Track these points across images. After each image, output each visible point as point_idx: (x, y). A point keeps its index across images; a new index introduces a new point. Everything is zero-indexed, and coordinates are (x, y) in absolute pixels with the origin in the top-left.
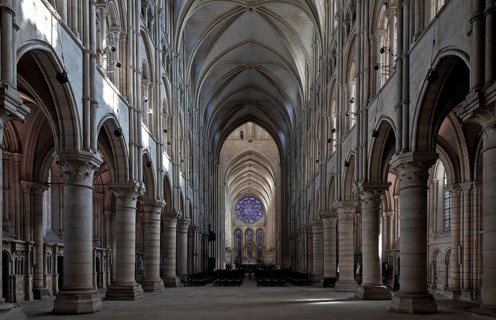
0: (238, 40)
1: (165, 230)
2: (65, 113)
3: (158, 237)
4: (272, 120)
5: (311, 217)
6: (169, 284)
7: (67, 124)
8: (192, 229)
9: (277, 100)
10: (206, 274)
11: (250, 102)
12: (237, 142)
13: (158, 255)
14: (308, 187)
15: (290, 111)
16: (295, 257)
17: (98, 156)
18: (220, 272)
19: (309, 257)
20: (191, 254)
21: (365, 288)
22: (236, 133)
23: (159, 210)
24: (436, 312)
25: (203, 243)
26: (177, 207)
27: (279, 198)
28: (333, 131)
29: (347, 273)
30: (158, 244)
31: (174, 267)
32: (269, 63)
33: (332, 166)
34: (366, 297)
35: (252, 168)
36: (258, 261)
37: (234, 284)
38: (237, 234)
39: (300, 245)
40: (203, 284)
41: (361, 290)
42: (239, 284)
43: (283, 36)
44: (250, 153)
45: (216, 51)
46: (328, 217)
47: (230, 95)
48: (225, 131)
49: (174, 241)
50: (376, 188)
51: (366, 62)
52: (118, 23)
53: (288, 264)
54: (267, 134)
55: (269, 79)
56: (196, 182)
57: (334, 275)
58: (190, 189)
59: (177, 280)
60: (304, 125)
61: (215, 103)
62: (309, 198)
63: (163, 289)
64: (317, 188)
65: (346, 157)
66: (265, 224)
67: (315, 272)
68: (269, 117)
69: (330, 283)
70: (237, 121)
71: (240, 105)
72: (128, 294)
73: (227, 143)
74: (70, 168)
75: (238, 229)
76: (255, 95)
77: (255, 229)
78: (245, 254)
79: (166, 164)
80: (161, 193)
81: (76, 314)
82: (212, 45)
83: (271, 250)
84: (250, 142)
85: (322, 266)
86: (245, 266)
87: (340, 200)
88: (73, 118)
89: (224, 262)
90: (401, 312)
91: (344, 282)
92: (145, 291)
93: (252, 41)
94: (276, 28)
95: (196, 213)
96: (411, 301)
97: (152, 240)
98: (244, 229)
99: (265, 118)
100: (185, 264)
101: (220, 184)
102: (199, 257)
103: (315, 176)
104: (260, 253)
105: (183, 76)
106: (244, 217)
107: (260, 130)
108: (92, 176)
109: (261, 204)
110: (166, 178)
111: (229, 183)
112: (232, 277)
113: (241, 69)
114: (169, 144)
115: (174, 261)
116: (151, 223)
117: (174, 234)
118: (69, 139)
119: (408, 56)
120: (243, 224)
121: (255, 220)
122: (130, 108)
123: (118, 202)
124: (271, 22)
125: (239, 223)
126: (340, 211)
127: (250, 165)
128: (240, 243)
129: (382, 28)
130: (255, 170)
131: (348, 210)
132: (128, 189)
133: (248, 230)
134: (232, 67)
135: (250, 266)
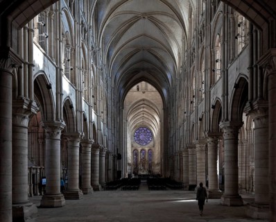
0: (136, 35)
1: (93, 155)
2: (48, 102)
3: (90, 162)
4: (158, 80)
5: (182, 146)
6: (96, 189)
7: (49, 107)
8: (108, 153)
9: (161, 70)
10: (116, 182)
11: (143, 69)
12: (135, 93)
13: (90, 172)
14: (180, 127)
15: (169, 76)
16: (173, 170)
18: (125, 179)
19: (181, 171)
20: (107, 169)
21: (210, 192)
22: (135, 88)
23: (90, 146)
24: (243, 205)
25: (114, 161)
26: (99, 142)
28: (194, 97)
30: (90, 165)
31: (98, 179)
32: (155, 47)
33: (193, 117)
34: (210, 197)
35: (145, 109)
36: (150, 171)
37: (134, 189)
38: (135, 153)
42: (137, 189)
43: (164, 33)
44: (143, 100)
45: (122, 41)
46: (191, 148)
47: (131, 65)
48: (127, 88)
49: (98, 163)
50: (216, 136)
51: (209, 64)
52: (70, 43)
53: (168, 174)
54: (154, 89)
55: (156, 57)
56: (110, 124)
57: (195, 183)
58: (106, 129)
59: (100, 187)
60: (178, 87)
61: (121, 71)
62: (181, 134)
63: (93, 192)
64: (185, 128)
65: (200, 116)
66: (154, 146)
67: (184, 181)
69: (192, 188)
70: (135, 80)
71: (136, 71)
72: (75, 196)
73: (129, 94)
74: (50, 130)
75: (135, 150)
76: (146, 65)
77: (147, 149)
78: (140, 167)
79: (94, 117)
80: (91, 135)
81: (53, 207)
82: (120, 38)
83: (158, 164)
84: (144, 93)
85: (187, 177)
86: (141, 175)
87: (197, 139)
88: (52, 104)
89: (127, 172)
92: (84, 194)
93: (144, 35)
94: (160, 28)
95: (110, 143)
96: (229, 199)
97: (86, 163)
98: (139, 150)
99: (153, 79)
100: (104, 176)
101: (124, 121)
102: (111, 171)
103: (184, 121)
104: (150, 166)
105: (102, 59)
106: (140, 141)
107: (150, 86)
109: (151, 132)
110: (94, 125)
111: (130, 120)
112: (132, 184)
113: (137, 51)
114: (95, 104)
115: (98, 175)
116: (86, 153)
117: (98, 158)
118: (49, 115)
119: (227, 70)
120: (139, 146)
121: (147, 143)
122: (76, 90)
123: (69, 144)
124: (156, 25)
125: (136, 145)
126: (198, 146)
127: (143, 107)
128: (137, 159)
129: (218, 46)
130: (147, 110)
131: (202, 145)
132: (75, 136)
133: (142, 150)
134: (132, 50)
135: (144, 175)
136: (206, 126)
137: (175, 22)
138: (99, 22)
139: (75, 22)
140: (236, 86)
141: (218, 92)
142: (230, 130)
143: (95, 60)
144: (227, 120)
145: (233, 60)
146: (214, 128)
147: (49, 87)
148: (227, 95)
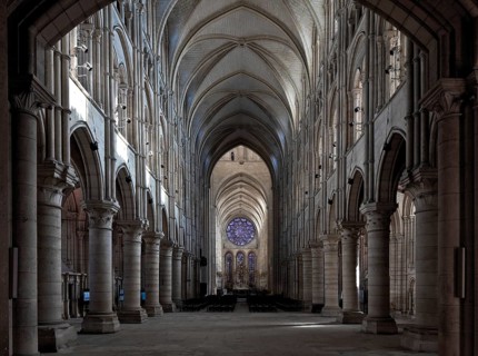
0: (230, 71)
1: (163, 258)
2: (92, 170)
3: (158, 266)
4: (263, 144)
5: (302, 245)
6: (167, 309)
7: (94, 178)
8: (185, 256)
9: (267, 126)
10: (198, 299)
11: (241, 127)
12: (227, 164)
14: (299, 215)
15: (281, 137)
16: (287, 283)
17: (117, 204)
18: (212, 297)
19: (300, 283)
20: (185, 280)
21: (345, 313)
22: (228, 155)
23: (158, 242)
25: (195, 268)
26: (172, 236)
27: (271, 221)
28: (320, 167)
29: (332, 300)
30: (158, 272)
31: (170, 294)
32: (259, 92)
33: (318, 199)
34: (345, 322)
35: (243, 190)
36: (251, 286)
37: (228, 310)
38: (228, 257)
39: (292, 272)
40: (198, 309)
41: (341, 315)
42: (232, 310)
43: (273, 68)
44: (241, 175)
45: (208, 82)
46: (316, 247)
47: (220, 121)
48: (216, 156)
49: (170, 269)
50: (354, 226)
51: (344, 115)
52: (126, 81)
53: (280, 290)
54: (258, 158)
55: (261, 107)
57: (321, 302)
58: (184, 217)
59: (174, 306)
60: (295, 154)
61: (206, 129)
62: (300, 227)
63: (162, 313)
64: (306, 218)
65: (329, 197)
66: (257, 247)
67: (305, 298)
68: (260, 140)
69: (317, 309)
71: (230, 129)
72: (136, 318)
73: (219, 165)
74: (95, 214)
75: (229, 252)
76: (245, 120)
77: (246, 252)
78: (236, 278)
79: (164, 198)
80: (161, 226)
81: (101, 333)
82: (204, 77)
83: (263, 274)
84: (241, 163)
85: (309, 293)
86: (237, 291)
87: (325, 233)
88: (98, 174)
89: (216, 285)
90: (368, 333)
91: (329, 308)
92: (149, 315)
93: (243, 72)
94: (266, 62)
95: (189, 240)
96: (375, 324)
97: (152, 269)
98: (235, 252)
100: (179, 290)
101: (211, 207)
102: (191, 283)
103: (305, 206)
104: (252, 278)
105: (176, 109)
106: (235, 239)
107: (251, 153)
108: (111, 220)
109: (253, 226)
110: (164, 210)
111: (219, 205)
112: (224, 303)
113: (232, 97)
114: (165, 178)
115: (170, 288)
116: (151, 253)
117: (170, 262)
118: (94, 192)
119: (373, 123)
120: (235, 247)
121: (246, 243)
122: (136, 155)
123: (126, 237)
124: (261, 56)
125: (230, 245)
126: (325, 243)
127: (241, 187)
128: (231, 267)
129: (358, 87)
130: (247, 191)
131: (333, 242)
132: (135, 225)
133: (239, 253)
134: (223, 95)
135: (242, 291)
136: (339, 211)
137: (290, 51)
138: (171, 50)
139: (134, 48)
140: (387, 147)
141: (358, 158)
142: (377, 216)
143: (166, 109)
144: (372, 200)
145: (381, 106)
146: (352, 214)
147: (94, 147)
148: (373, 161)
